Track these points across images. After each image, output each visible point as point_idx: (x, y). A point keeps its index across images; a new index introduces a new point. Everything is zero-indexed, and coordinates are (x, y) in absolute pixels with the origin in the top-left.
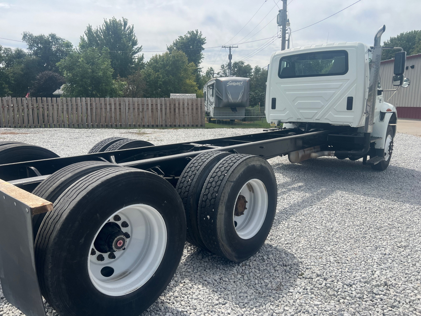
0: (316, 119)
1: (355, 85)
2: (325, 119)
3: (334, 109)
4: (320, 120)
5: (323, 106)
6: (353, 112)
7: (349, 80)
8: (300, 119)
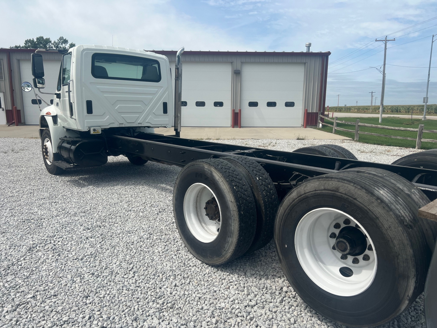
0: (139, 123)
1: (167, 93)
2: (147, 122)
3: (153, 113)
4: (142, 123)
5: (144, 110)
6: (168, 115)
7: (162, 87)
8: (123, 124)
